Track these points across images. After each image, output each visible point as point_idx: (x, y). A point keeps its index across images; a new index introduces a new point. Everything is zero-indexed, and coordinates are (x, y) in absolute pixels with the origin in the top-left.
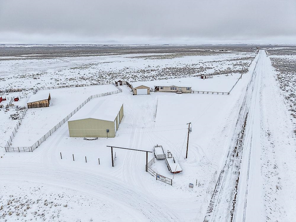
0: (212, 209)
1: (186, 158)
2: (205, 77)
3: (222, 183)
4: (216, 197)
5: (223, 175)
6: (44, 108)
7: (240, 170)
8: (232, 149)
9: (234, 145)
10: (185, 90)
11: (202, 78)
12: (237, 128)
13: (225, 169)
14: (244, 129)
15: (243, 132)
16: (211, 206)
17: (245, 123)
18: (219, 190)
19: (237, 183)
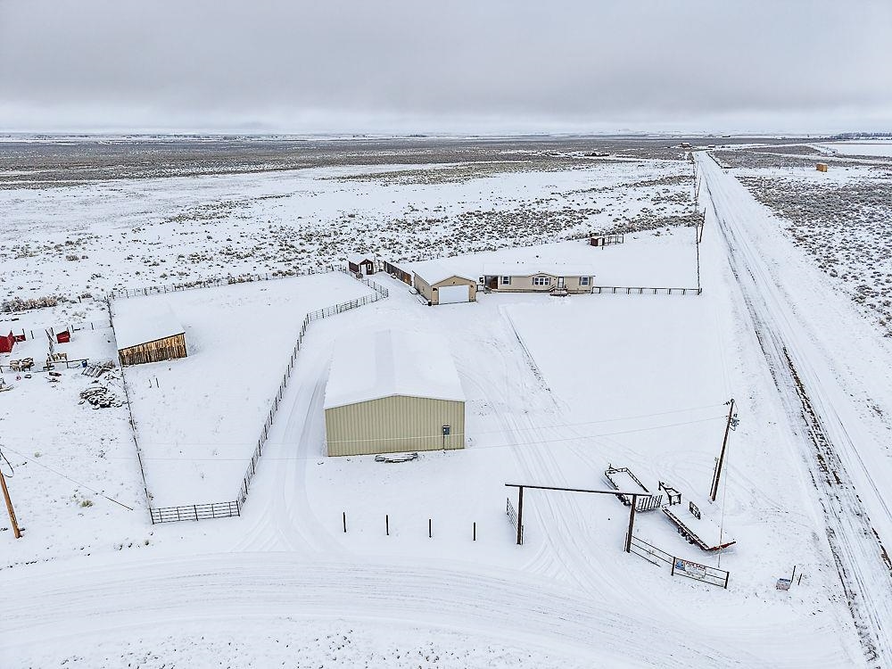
0: (874, 648)
1: (714, 499)
2: (604, 240)
3: (850, 568)
4: (861, 612)
5: (838, 542)
6: (174, 361)
7: (873, 524)
8: (814, 463)
9: (810, 451)
10: (574, 285)
11: (594, 243)
12: (784, 395)
13: (834, 524)
14: (805, 397)
15: (809, 407)
16: (866, 640)
17: (796, 378)
18: (855, 588)
19: (887, 561)
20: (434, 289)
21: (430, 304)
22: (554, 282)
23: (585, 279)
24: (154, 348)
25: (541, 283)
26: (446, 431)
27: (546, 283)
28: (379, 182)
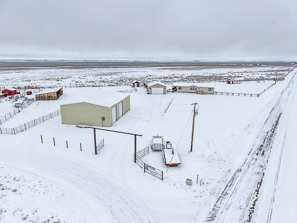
0: (215, 217)
1: (191, 151)
3: (235, 184)
4: (223, 201)
5: (240, 175)
7: (265, 171)
8: (257, 146)
9: (259, 142)
10: (206, 91)
12: (265, 126)
13: (243, 169)
14: (275, 127)
15: (274, 130)
16: (214, 212)
17: (277, 122)
18: (230, 193)
19: (259, 185)
20: (150, 88)
21: (148, 94)
22: (198, 89)
23: (210, 89)
24: (47, 96)
25: (193, 90)
26: (103, 119)
27: (195, 90)
28: (170, 69)
